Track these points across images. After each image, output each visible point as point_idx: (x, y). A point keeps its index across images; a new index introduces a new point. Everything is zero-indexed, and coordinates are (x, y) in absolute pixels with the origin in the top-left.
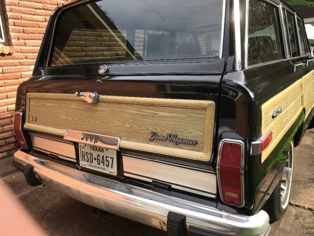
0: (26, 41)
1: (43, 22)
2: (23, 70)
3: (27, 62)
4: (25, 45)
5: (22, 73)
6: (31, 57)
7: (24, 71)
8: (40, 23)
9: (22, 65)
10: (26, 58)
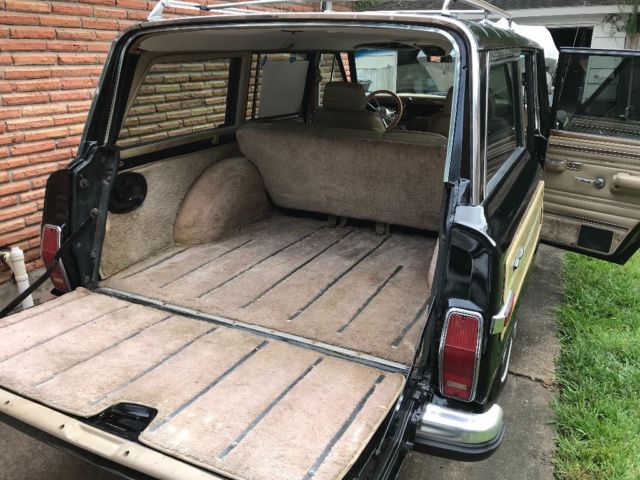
0: (15, 55)
1: (48, 13)
2: (11, 114)
3: (18, 99)
4: (14, 62)
5: (9, 122)
6: (26, 88)
7: (12, 118)
8: (41, 16)
9: (9, 105)
10: (16, 90)
